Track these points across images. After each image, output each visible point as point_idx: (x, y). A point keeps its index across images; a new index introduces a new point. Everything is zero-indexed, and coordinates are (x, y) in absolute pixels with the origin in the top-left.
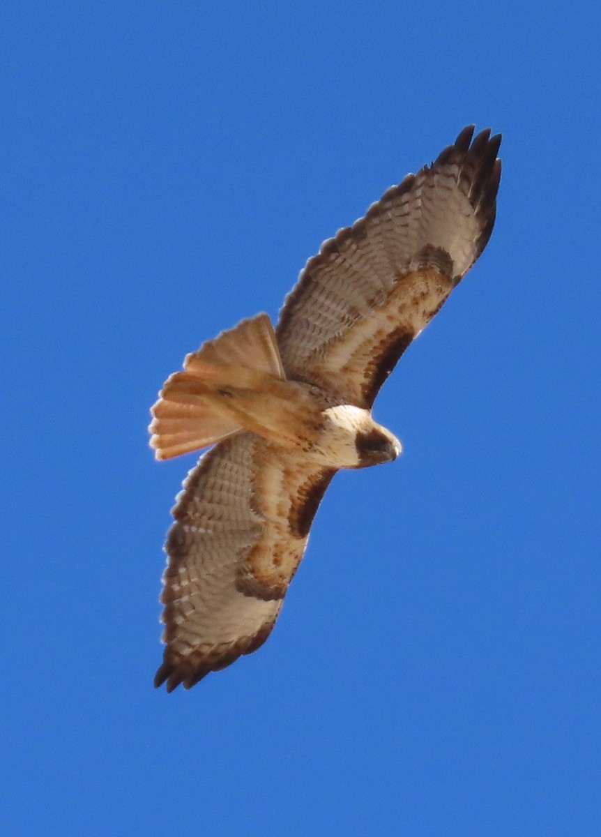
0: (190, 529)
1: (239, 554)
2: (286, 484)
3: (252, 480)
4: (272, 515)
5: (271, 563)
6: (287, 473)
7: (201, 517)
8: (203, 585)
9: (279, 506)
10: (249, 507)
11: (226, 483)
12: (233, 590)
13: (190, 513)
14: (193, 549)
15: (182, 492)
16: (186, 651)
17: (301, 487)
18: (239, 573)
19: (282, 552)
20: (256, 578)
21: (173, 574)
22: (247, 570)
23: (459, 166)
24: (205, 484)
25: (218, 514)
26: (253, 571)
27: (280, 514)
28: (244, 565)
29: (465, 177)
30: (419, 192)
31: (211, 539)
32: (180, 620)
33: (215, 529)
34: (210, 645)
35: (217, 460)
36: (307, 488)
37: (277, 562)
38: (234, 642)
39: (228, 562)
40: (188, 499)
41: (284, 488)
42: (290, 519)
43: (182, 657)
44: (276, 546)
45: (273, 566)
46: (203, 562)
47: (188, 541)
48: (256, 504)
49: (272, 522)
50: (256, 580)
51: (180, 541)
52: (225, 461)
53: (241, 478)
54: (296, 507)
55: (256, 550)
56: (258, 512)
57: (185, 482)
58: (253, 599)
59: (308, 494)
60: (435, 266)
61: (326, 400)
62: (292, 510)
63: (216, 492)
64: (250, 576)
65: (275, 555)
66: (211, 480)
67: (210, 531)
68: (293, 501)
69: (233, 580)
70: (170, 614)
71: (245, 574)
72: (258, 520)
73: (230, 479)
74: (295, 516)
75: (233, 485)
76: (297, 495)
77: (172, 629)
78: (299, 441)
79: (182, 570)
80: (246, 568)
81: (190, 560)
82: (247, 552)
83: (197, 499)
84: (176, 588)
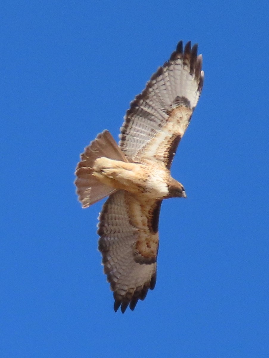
0: (107, 239)
1: (132, 246)
2: (143, 210)
3: (128, 212)
4: (141, 226)
5: (147, 248)
6: (142, 206)
7: (110, 233)
8: (121, 263)
9: (142, 221)
10: (130, 224)
11: (117, 216)
12: (134, 263)
13: (105, 232)
14: (111, 248)
15: (99, 223)
16: (123, 293)
17: (149, 211)
18: (134, 255)
19: (149, 242)
20: (142, 255)
21: (105, 261)
22: (138, 253)
23: (181, 59)
24: (108, 218)
25: (117, 230)
26: (140, 253)
27: (144, 225)
28: (135, 251)
29: (185, 64)
30: (166, 74)
31: (118, 242)
32: (115, 280)
33: (118, 237)
34: (133, 289)
35: (109, 206)
36: (152, 211)
37: (148, 246)
38: (143, 285)
39: (128, 251)
40: (102, 226)
41: (142, 213)
42: (148, 226)
43: (122, 296)
44: (146, 239)
45: (148, 249)
46: (117, 253)
47: (108, 245)
48: (132, 223)
49: (141, 229)
50: (142, 256)
51: (104, 245)
52: (113, 206)
53: (123, 212)
54: (150, 221)
55: (138, 243)
56: (134, 226)
57: (98, 218)
58: (144, 265)
59: (153, 213)
60: (182, 105)
61: (148, 169)
62: (148, 222)
63: (113, 220)
64: (140, 255)
65: (147, 244)
66: (110, 215)
67: (116, 238)
68: (147, 218)
69: (132, 258)
70: (110, 279)
71: (137, 255)
72: (135, 229)
73: (118, 214)
74: (150, 224)
75: (120, 216)
76: (148, 215)
77: (113, 285)
78: (139, 188)
79: (109, 258)
80: (136, 252)
81: (111, 253)
82: (135, 245)
83: (106, 225)
84: (109, 266)
